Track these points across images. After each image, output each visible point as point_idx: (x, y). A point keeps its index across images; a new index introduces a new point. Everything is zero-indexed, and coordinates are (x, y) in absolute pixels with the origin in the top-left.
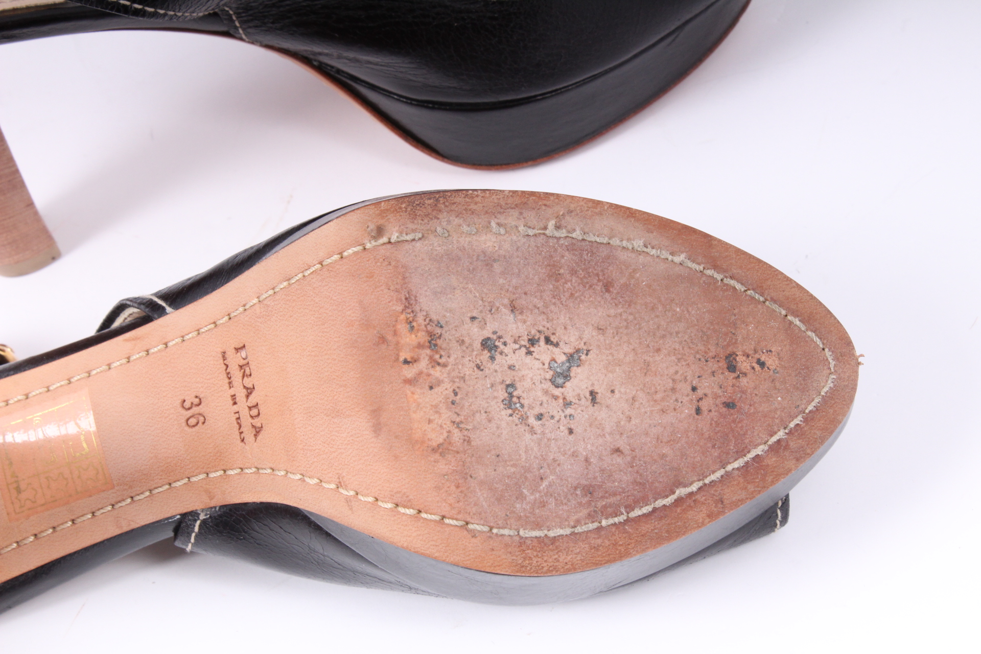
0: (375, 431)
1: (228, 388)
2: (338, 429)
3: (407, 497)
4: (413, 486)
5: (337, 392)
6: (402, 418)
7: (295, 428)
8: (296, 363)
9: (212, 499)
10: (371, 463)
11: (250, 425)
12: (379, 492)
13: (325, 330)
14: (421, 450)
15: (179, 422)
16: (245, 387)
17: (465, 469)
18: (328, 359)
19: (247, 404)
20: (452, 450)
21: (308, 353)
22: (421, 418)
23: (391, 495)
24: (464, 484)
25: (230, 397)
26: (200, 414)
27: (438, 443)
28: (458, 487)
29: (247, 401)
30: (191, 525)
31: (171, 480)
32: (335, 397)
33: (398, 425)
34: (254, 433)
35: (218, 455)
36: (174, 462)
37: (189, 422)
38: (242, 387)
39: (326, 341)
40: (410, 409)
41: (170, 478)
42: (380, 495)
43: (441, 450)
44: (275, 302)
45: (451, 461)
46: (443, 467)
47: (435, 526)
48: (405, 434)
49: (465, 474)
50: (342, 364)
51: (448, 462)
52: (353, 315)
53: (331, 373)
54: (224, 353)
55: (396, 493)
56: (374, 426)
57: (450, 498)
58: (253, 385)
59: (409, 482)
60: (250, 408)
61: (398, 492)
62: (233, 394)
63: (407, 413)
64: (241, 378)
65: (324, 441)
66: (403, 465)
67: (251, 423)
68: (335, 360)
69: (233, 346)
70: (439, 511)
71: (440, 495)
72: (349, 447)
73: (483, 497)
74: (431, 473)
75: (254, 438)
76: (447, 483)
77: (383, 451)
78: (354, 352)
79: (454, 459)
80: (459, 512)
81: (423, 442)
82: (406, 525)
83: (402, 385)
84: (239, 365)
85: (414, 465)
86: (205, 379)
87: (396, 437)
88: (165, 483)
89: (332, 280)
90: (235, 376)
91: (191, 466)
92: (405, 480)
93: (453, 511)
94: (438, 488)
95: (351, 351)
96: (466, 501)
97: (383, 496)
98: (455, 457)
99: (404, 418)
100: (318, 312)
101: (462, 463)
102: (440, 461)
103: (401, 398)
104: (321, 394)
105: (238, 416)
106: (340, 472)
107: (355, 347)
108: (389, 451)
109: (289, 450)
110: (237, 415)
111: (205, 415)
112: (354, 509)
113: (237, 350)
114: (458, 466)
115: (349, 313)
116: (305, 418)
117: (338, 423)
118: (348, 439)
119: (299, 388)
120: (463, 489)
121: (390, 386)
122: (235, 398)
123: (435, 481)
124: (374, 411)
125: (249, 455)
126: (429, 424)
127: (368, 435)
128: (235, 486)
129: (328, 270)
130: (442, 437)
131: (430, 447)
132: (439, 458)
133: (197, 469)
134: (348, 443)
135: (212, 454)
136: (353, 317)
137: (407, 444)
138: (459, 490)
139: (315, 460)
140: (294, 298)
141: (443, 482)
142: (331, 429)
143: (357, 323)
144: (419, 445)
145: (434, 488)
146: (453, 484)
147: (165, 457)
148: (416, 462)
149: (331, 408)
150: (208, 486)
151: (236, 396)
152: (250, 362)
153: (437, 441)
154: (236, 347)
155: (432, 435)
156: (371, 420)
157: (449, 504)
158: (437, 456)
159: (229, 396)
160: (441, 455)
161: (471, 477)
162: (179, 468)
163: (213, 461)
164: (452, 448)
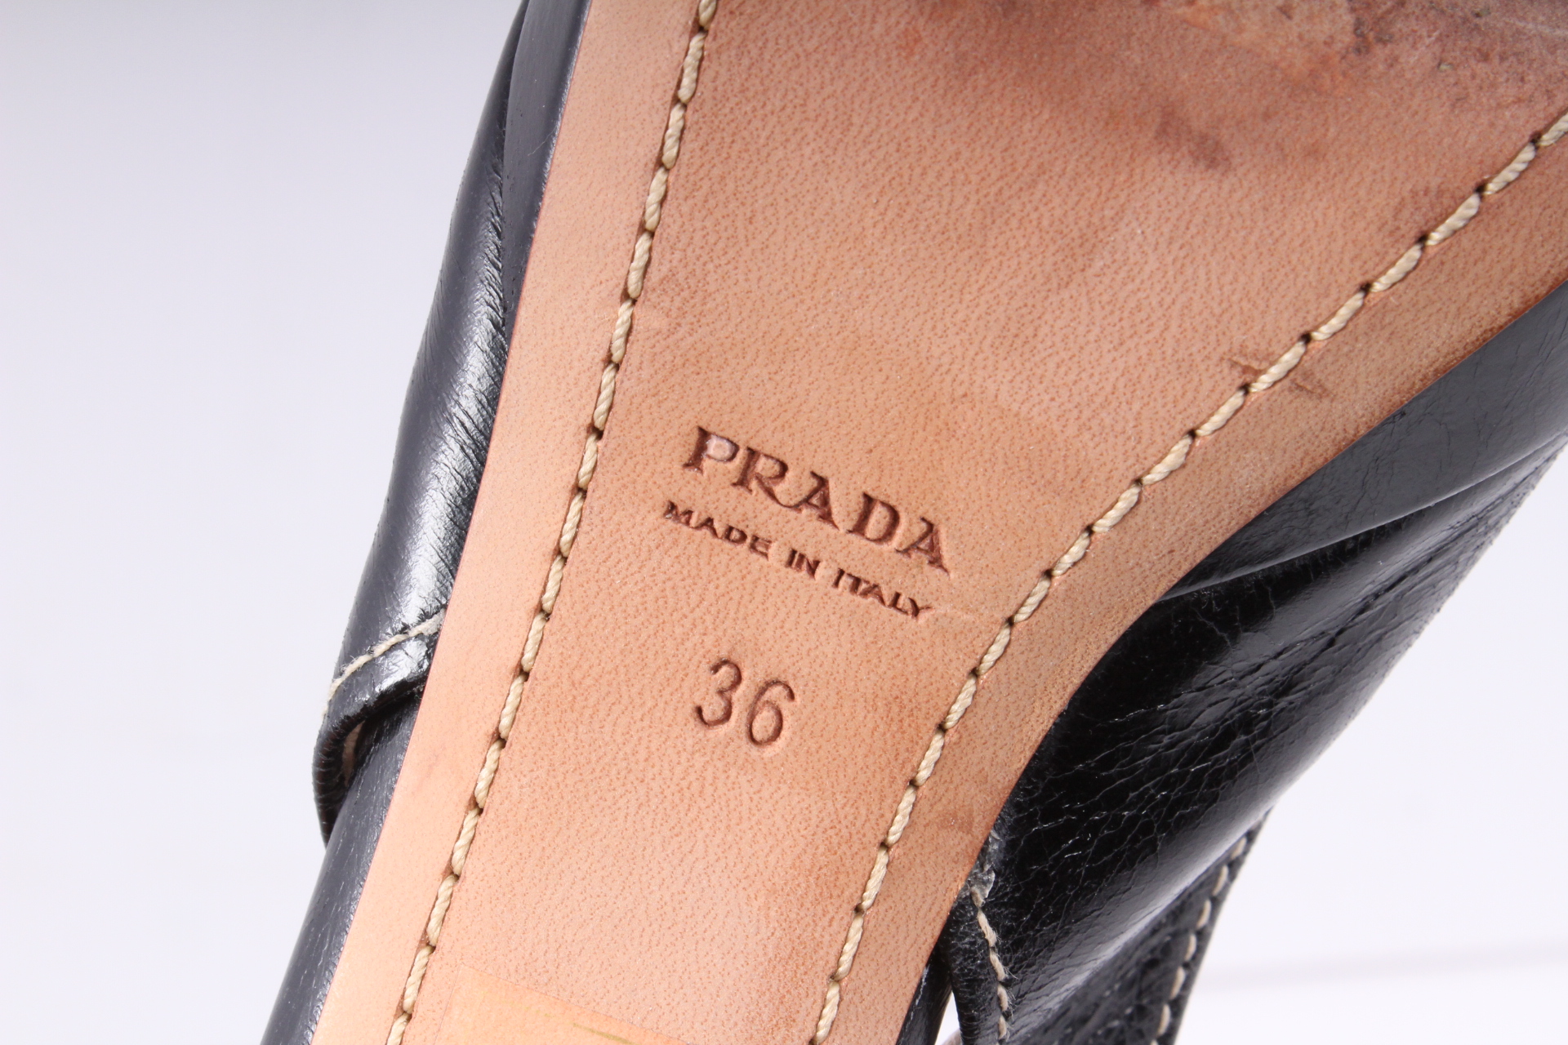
0: (1212, 164)
1: (762, 560)
2: (1123, 274)
3: (1426, 192)
4: (1411, 159)
5: (1036, 209)
6: (1231, 70)
7: (1016, 415)
8: (870, 291)
9: (970, 824)
10: (1277, 234)
11: (899, 556)
12: (1358, 263)
13: (866, 130)
14: (1341, 78)
15: (740, 762)
16: (797, 507)
17: (1452, 16)
18: (939, 176)
19: (842, 531)
20: (1389, 12)
21: (878, 232)
22: (1265, 25)
23: (1391, 233)
24: (1487, 40)
25: (789, 570)
26: (762, 691)
27: (1349, 28)
28: (1485, 58)
29: (835, 526)
30: (973, 944)
31: (852, 895)
32: (1045, 223)
33: (1240, 91)
34: (925, 559)
35: (895, 709)
36: (822, 849)
37: (758, 736)
38: (792, 514)
39: (892, 147)
40: (1224, 37)
41: (847, 893)
42: (1366, 267)
43: (1371, 35)
44: (680, 246)
45: (1414, 31)
46: (1416, 56)
47: (1543, 174)
48: (1277, 89)
49: (1464, 23)
50: (985, 140)
51: (1411, 39)
52: (893, 20)
53: (977, 191)
54: (672, 507)
55: (1395, 217)
56: (1198, 158)
57: (1501, 90)
58: (814, 474)
59: (1396, 160)
60: (859, 528)
61: (1398, 211)
62: (785, 556)
63: (1231, 49)
64: (769, 501)
65: (1116, 342)
66: (1345, 149)
67: (898, 551)
68: (958, 153)
69: (677, 467)
70: (1514, 136)
71: (1478, 108)
72: (1189, 271)
73: (1542, 23)
74: (1412, 94)
75: (938, 571)
76: (1460, 72)
77: (1273, 177)
78: (984, 82)
79: (1414, 22)
80: (1550, 94)
81: (1325, 61)
82: (1485, 252)
83: (1153, 15)
84: (734, 485)
85: (1364, 119)
86: (692, 611)
87: (1267, 116)
88: (847, 919)
89: (764, 18)
90: (750, 515)
91: (863, 811)
92: (1383, 168)
93: (1538, 107)
94: (1459, 101)
95: (975, 89)
96: (1532, 61)
97: (1377, 259)
98: (1407, 16)
99: (1236, 66)
100: (807, 119)
101: (1433, 12)
102: (1397, 52)
103: (1182, 37)
104: (1001, 263)
105: (850, 581)
106: (1224, 348)
107: (973, 68)
108: (1285, 157)
109: (1048, 476)
110: (846, 581)
111: (774, 676)
112: (1329, 386)
113: (695, 460)
114: (1434, 24)
115: (878, 29)
116: (1018, 364)
117: (1108, 262)
118: (1169, 259)
119: (934, 328)
120: (1498, 49)
121: (1134, 44)
122: (802, 557)
123: (1439, 96)
124: (1163, 131)
125: (965, 617)
126: (1290, 17)
127: (1205, 190)
128: (992, 728)
129: (732, 13)
130: (1341, 11)
131: (1347, 52)
132: (1387, 51)
133: (882, 799)
134: (1178, 265)
135: (882, 728)
136: (898, 23)
137: (1302, 102)
138: (1496, 60)
139: (1136, 406)
140: (716, 172)
141: (1452, 80)
142: (1105, 298)
143: (921, 21)
144: (1326, 75)
145: (1452, 111)
146: (1473, 62)
147: (793, 866)
148: (1360, 111)
149: (1059, 257)
150: (939, 807)
151: (800, 550)
152: (753, 446)
153: (1343, 28)
154: (686, 459)
155: (1323, 29)
156: (1178, 155)
157: (1514, 102)
158: (1380, 52)
159: (784, 570)
160: (1385, 43)
161: (1478, 15)
162: (844, 847)
163: (898, 735)
164: (1384, 8)
